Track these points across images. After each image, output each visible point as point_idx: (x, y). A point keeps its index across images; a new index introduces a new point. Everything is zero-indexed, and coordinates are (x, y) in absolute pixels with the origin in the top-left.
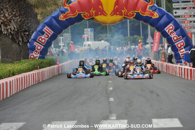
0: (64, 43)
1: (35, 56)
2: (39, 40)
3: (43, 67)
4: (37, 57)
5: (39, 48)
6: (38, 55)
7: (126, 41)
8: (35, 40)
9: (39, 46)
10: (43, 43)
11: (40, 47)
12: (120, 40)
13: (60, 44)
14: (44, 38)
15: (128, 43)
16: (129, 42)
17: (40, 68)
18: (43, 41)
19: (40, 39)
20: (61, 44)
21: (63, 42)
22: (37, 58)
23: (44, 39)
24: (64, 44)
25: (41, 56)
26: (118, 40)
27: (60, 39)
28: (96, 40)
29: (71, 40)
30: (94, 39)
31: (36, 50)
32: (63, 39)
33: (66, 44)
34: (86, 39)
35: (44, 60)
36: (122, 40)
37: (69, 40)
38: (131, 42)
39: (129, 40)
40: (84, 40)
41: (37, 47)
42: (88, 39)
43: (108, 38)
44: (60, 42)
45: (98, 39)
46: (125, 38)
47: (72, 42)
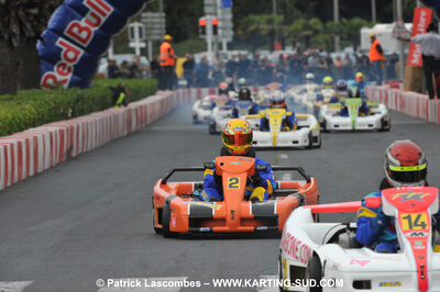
0: (146, 41)
1: (60, 78)
2: (70, 32)
3: (82, 113)
4: (65, 81)
5: (71, 55)
6: (69, 77)
7: (327, 37)
8: (58, 31)
9: (70, 49)
10: (84, 41)
11: (72, 53)
12: (309, 32)
13: (132, 45)
14: (85, 27)
15: (333, 42)
16: (337, 39)
17: (74, 116)
18: (84, 35)
19: (75, 30)
20: (137, 44)
21: (141, 36)
22: (66, 85)
23: (85, 29)
24: (143, 45)
25: (77, 78)
26: (305, 33)
27: (132, 29)
28: (240, 32)
29: (164, 32)
30: (235, 29)
31: (63, 61)
32: (140, 29)
33: (150, 44)
34: (209, 31)
35: (86, 92)
36: (316, 32)
37: (158, 31)
38: (342, 39)
39: (337, 33)
40: (204, 33)
41: (66, 52)
42: (215, 28)
43: (276, 27)
44: (133, 37)
45: (244, 30)
46: (325, 27)
47: (168, 37)
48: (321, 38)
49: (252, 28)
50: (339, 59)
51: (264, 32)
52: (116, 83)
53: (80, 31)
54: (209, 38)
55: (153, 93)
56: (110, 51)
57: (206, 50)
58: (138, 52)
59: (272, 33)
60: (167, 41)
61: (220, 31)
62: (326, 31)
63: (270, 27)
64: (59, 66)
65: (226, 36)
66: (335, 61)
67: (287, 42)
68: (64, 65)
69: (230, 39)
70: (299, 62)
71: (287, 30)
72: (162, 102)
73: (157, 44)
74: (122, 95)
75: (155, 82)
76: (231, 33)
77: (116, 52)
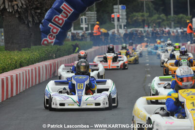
0: (88, 24)
1: (50, 41)
2: (54, 20)
3: (60, 56)
4: (52, 42)
5: (55, 31)
6: (54, 40)
7: (168, 22)
8: (49, 20)
9: (54, 28)
10: (61, 24)
11: (55, 30)
12: (160, 20)
14: (61, 18)
15: (171, 25)
16: (173, 23)
17: (56, 57)
18: (61, 22)
19: (57, 19)
20: (84, 26)
21: (86, 22)
22: (53, 44)
23: (61, 19)
24: (87, 26)
25: (58, 41)
26: (158, 21)
27: (82, 19)
28: (129, 20)
29: (96, 20)
30: (127, 19)
31: (51, 33)
32: (85, 19)
33: (90, 25)
34: (116, 20)
35: (61, 47)
36: (163, 20)
37: (93, 20)
38: (174, 23)
39: (173, 21)
40: (113, 21)
41: (53, 29)
42: (118, 18)
43: (145, 18)
44: (82, 22)
45: (131, 19)
46: (167, 18)
47: (98, 23)
48: (165, 23)
49: (135, 18)
50: (173, 32)
51: (140, 20)
52: (74, 43)
53: (59, 20)
54: (116, 23)
55: (91, 48)
56: (72, 28)
57: (114, 28)
58: (84, 30)
59: (144, 21)
60: (97, 24)
61: (120, 20)
62: (168, 20)
63: (143, 18)
64: (49, 36)
65: (123, 22)
66: (172, 33)
67: (150, 25)
68: (52, 35)
69: (125, 24)
70: (156, 33)
71: (150, 19)
72: (95, 51)
73: (93, 26)
74: (77, 48)
75: (92, 43)
76: (126, 21)
77: (74, 29)
